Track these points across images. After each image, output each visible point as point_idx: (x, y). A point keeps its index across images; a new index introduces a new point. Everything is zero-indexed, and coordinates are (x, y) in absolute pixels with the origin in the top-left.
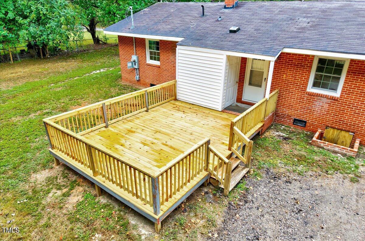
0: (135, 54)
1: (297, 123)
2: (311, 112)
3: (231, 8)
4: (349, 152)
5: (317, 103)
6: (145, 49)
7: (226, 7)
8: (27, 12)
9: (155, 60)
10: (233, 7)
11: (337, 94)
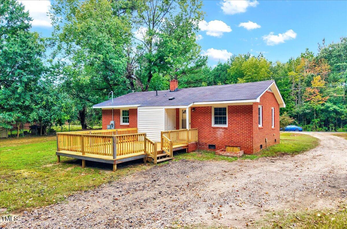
0: (113, 120)
1: (211, 147)
2: (216, 138)
3: (174, 91)
4: (234, 154)
5: (218, 133)
6: (120, 116)
7: (171, 91)
8: (39, 101)
9: (126, 122)
10: (175, 91)
11: (226, 126)
